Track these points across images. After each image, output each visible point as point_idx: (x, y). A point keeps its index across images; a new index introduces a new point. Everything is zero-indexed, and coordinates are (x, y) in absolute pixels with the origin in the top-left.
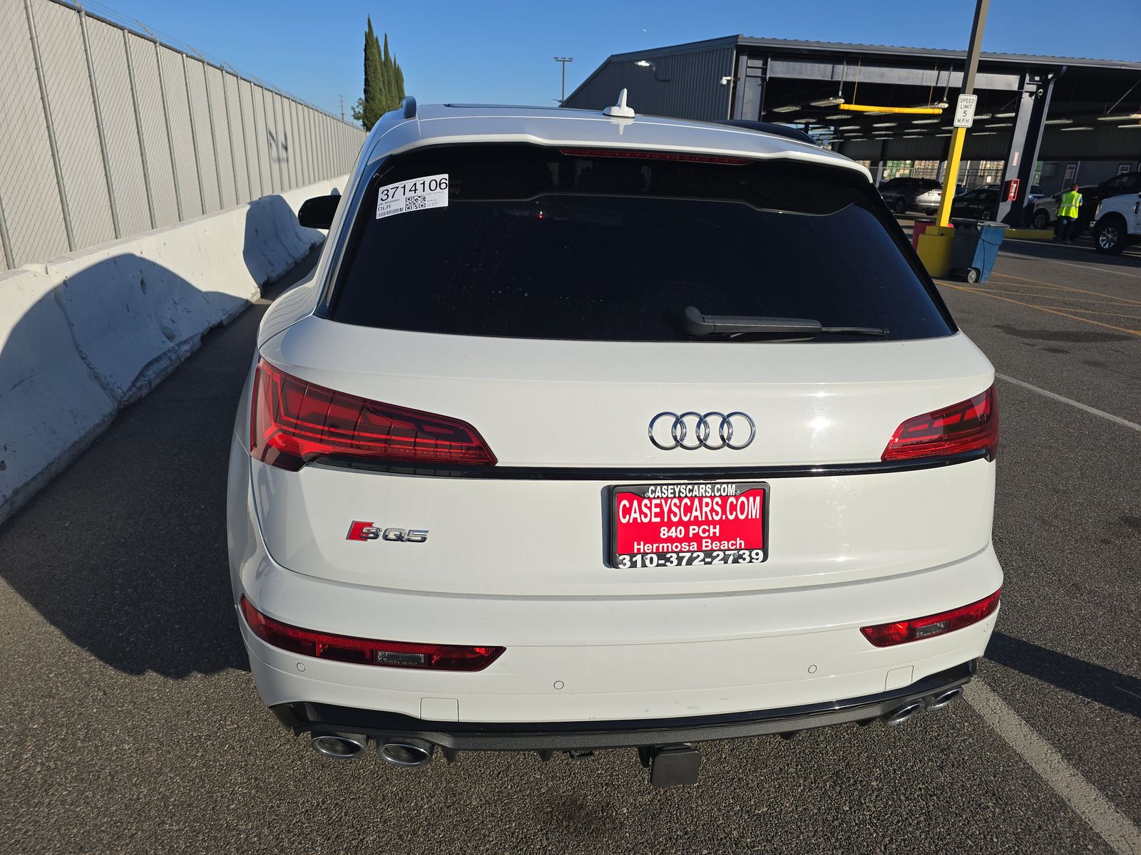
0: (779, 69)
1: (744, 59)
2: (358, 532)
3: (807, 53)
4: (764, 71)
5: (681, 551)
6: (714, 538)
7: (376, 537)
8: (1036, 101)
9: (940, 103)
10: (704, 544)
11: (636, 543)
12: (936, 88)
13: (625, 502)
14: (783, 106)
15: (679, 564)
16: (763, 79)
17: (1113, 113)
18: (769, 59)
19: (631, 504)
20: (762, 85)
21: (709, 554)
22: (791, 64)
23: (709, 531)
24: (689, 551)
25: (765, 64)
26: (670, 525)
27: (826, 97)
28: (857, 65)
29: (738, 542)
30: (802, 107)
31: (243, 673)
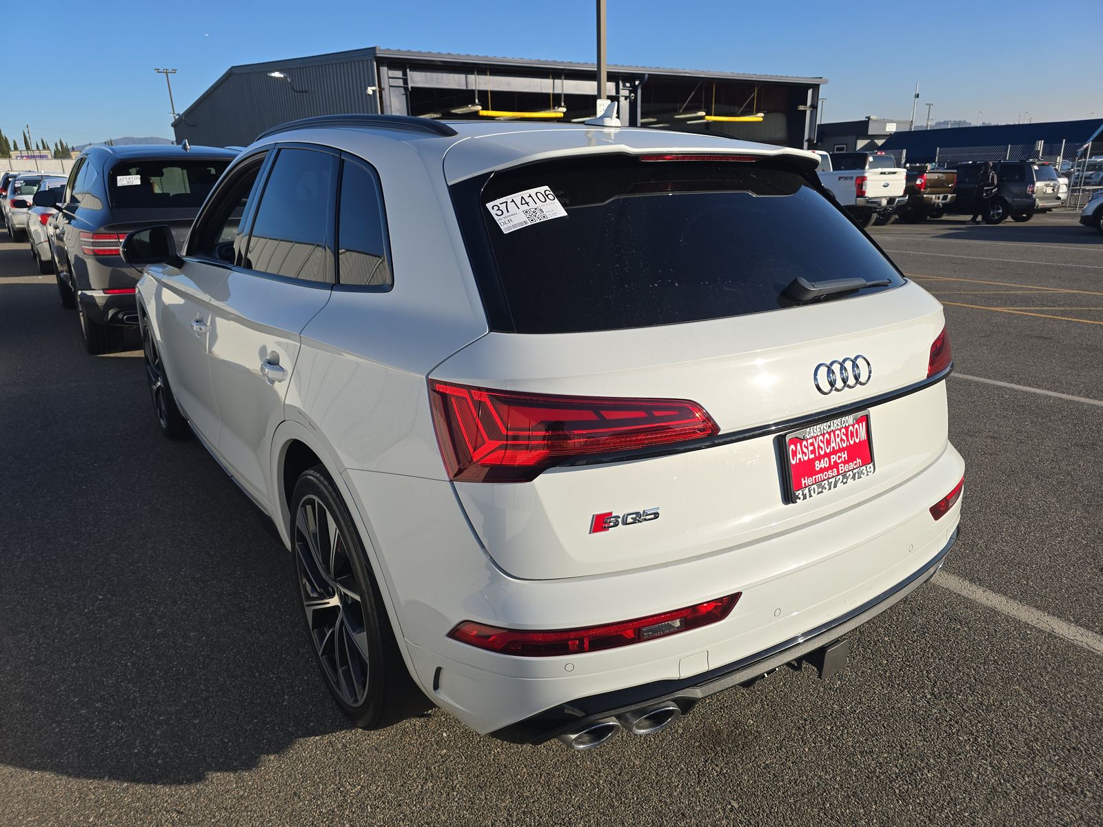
0: (419, 79)
1: (384, 70)
2: (601, 523)
3: (440, 64)
4: (405, 81)
5: (829, 478)
6: (845, 462)
7: (616, 525)
8: (630, 103)
9: (559, 107)
10: (840, 468)
11: (803, 479)
12: (554, 95)
13: (793, 447)
14: (425, 114)
15: (830, 489)
16: (406, 89)
17: (685, 112)
18: (408, 70)
19: (796, 448)
20: (406, 94)
21: (844, 476)
22: (429, 74)
23: (841, 457)
24: (833, 477)
25: (405, 74)
26: (820, 458)
27: (465, 104)
28: (486, 75)
29: (858, 461)
30: (442, 114)
31: (317, 738)
